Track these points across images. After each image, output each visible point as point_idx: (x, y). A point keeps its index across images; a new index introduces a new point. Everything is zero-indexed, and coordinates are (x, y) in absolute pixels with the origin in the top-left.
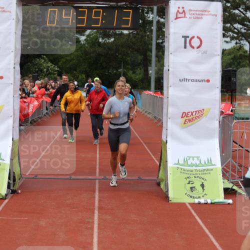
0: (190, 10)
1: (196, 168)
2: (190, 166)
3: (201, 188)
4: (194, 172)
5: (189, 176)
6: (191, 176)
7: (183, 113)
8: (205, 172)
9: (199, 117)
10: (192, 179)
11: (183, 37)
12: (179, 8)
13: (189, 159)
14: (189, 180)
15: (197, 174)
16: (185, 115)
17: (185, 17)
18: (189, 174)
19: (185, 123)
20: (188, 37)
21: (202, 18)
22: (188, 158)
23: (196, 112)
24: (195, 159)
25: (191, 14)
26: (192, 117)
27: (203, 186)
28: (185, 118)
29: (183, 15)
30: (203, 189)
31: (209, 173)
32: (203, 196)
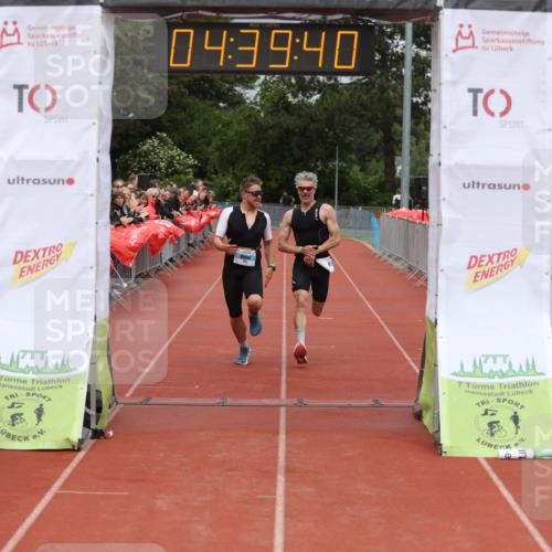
0: (485, 32)
1: (501, 381)
2: (488, 376)
3: (512, 424)
4: (497, 390)
5: (484, 398)
6: (490, 399)
7: (471, 257)
8: (520, 390)
9: (505, 267)
10: (493, 405)
11: (470, 90)
12: (461, 26)
13: (485, 362)
14: (486, 407)
15: (502, 394)
16: (475, 261)
17: (473, 47)
18: (485, 394)
19: (475, 281)
20: (481, 91)
21: (511, 49)
22: (483, 359)
23: (499, 255)
24: (499, 360)
25: (487, 41)
26: (490, 266)
27: (515, 419)
28: (476, 269)
29: (469, 42)
30: (517, 427)
31: (531, 392)
32: (516, 445)
